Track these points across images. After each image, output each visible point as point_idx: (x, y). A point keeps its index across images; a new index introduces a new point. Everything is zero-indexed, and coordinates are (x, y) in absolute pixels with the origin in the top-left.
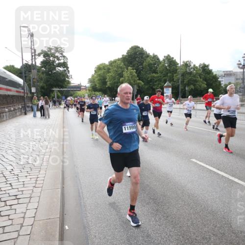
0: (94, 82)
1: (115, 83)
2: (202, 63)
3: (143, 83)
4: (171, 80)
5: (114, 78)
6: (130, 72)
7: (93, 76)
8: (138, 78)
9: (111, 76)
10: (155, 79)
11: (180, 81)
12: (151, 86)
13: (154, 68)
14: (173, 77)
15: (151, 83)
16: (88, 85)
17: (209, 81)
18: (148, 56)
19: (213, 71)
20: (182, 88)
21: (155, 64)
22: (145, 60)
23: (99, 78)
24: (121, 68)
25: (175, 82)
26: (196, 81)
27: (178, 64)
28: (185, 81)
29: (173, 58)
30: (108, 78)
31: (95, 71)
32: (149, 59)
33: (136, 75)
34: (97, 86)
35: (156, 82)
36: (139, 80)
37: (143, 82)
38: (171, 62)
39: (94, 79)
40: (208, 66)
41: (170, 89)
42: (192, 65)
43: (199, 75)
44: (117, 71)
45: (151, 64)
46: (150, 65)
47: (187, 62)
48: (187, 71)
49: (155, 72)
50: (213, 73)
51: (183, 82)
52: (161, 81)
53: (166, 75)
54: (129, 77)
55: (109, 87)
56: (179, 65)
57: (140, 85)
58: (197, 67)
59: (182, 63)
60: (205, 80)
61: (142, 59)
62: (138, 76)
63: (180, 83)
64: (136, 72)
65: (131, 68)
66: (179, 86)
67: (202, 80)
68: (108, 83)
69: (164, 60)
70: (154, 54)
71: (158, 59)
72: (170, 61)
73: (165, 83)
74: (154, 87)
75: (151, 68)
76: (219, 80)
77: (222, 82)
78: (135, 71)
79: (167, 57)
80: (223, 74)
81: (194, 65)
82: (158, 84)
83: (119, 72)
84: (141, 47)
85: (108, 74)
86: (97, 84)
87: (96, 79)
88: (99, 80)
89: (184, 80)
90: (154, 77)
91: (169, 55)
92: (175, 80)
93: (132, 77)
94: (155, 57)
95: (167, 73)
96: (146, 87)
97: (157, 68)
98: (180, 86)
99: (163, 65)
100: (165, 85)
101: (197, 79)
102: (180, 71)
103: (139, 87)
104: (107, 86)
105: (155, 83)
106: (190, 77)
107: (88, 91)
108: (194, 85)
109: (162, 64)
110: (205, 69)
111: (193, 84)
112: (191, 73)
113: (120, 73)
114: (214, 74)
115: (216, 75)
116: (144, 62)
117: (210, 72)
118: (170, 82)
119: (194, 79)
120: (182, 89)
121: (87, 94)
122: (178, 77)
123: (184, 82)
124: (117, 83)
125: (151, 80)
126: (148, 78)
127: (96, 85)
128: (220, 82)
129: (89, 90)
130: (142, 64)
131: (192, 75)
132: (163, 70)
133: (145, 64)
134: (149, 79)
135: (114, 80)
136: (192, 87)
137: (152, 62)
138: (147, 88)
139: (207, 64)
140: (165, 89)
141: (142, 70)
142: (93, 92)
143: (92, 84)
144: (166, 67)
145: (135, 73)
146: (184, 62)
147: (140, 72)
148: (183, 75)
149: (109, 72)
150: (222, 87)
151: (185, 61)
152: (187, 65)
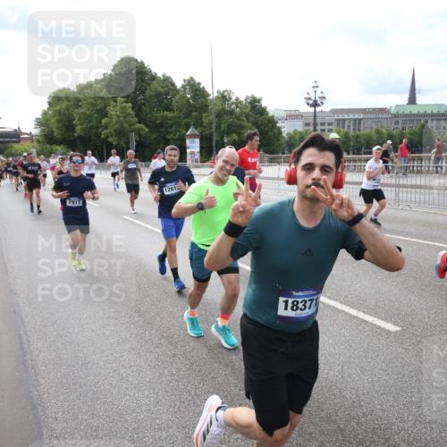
0: (48, 126)
1: (91, 128)
2: (250, 95)
3: (147, 130)
4: (198, 124)
5: (88, 118)
6: (122, 108)
7: (45, 113)
8: (136, 119)
9: (84, 114)
10: (169, 122)
11: (213, 126)
12: (162, 135)
13: (166, 101)
14: (201, 118)
15: (162, 130)
16: (36, 132)
17: (262, 127)
18: (154, 78)
19: (268, 110)
20: (218, 139)
21: (167, 94)
22: (149, 84)
23: (57, 117)
24: (102, 98)
25: (205, 127)
26: (241, 127)
27: (209, 95)
28: (223, 126)
29: (199, 84)
30: (77, 117)
31: (50, 103)
32: (155, 84)
33: (133, 113)
34: (55, 134)
35: (171, 126)
36: (139, 122)
37: (147, 127)
38: (197, 90)
39: (47, 120)
40: (259, 101)
41: (197, 140)
42: (234, 98)
43: (246, 116)
44: (94, 105)
45: (161, 93)
46: (158, 95)
47: (224, 92)
48: (224, 109)
49: (169, 108)
50: (268, 113)
51: (218, 128)
52: (180, 126)
53: (188, 115)
54: (119, 117)
55: (80, 137)
56: (211, 97)
57: (143, 133)
58: (241, 102)
59: (216, 94)
60: (256, 124)
61: (144, 84)
62: (136, 115)
63: (213, 130)
64: (133, 108)
65: (123, 100)
66: (212, 134)
67: (250, 125)
68: (78, 128)
69: (184, 87)
70: (164, 75)
71: (173, 84)
72: (195, 88)
73: (187, 131)
74: (168, 137)
75: (161, 101)
76: (278, 125)
77: (283, 130)
78: (130, 105)
79: (189, 81)
80: (284, 115)
81: (237, 99)
82: (176, 131)
83: (98, 108)
84: (139, 61)
85: (76, 110)
86: (54, 129)
87: (53, 120)
88: (58, 121)
89: (220, 124)
90: (166, 117)
91: (192, 78)
92: (204, 124)
93: (125, 118)
94: (167, 81)
95: (191, 111)
96: (154, 136)
97: (172, 101)
98: (215, 134)
99: (183, 97)
100: (188, 133)
101: (243, 123)
102: (214, 109)
103: (140, 136)
104: (76, 135)
105: (170, 130)
106: (231, 120)
107: (35, 144)
108: (239, 134)
109: (181, 93)
110: (255, 106)
111: (235, 132)
112: (231, 112)
113: (101, 109)
114: (270, 114)
115: (273, 116)
116: (146, 89)
117: (263, 111)
118: (196, 128)
119: (238, 122)
120: (217, 141)
121: (35, 150)
122: (209, 118)
123: (220, 127)
124: (97, 128)
125: (161, 123)
126: (156, 119)
127: (52, 132)
128: (279, 129)
129: (39, 142)
130: (143, 93)
131: (234, 116)
132: (184, 105)
133: (148, 92)
134: (158, 122)
135: (91, 121)
136: (235, 136)
137: (163, 90)
138: (155, 139)
139: (258, 97)
140: (187, 141)
141: (144, 104)
142: (48, 146)
143: (43, 131)
144: (188, 100)
145: (130, 110)
146: (218, 92)
147: (140, 108)
148: (218, 116)
149: (78, 106)
150: (284, 137)
151: (221, 90)
152: (224, 97)
